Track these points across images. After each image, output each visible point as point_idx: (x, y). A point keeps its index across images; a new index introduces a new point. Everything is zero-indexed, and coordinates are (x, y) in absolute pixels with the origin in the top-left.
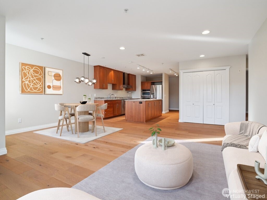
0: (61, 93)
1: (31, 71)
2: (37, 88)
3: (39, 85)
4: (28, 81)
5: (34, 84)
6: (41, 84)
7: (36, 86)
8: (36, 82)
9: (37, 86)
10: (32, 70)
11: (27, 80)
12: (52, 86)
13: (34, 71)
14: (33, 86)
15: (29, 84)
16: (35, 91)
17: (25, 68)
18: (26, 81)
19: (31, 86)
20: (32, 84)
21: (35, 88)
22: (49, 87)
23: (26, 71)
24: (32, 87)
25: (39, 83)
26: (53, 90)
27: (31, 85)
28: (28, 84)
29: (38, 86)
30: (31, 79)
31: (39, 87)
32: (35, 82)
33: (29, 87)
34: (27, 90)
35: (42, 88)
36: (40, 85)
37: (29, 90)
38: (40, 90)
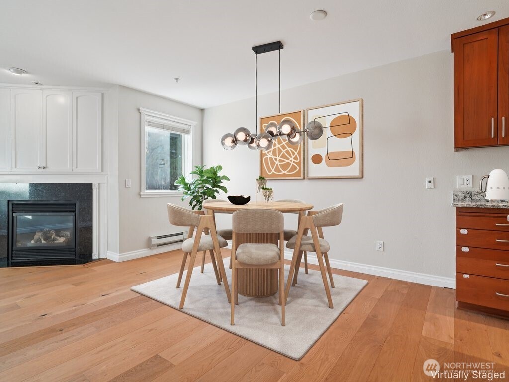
0: (357, 173)
2: (289, 164)
3: (293, 157)
4: (271, 153)
5: (284, 156)
6: (296, 154)
7: (287, 161)
8: (287, 152)
9: (289, 161)
11: (270, 151)
12: (324, 156)
14: (280, 161)
15: (273, 157)
16: (284, 172)
18: (268, 153)
19: (277, 162)
20: (278, 158)
21: (285, 166)
22: (317, 159)
24: (279, 163)
25: (294, 154)
26: (329, 165)
27: (276, 159)
28: (271, 159)
29: (291, 161)
30: (278, 146)
31: (292, 163)
32: (284, 151)
33: (273, 163)
34: (270, 171)
35: (299, 164)
36: (296, 158)
37: (273, 170)
38: (294, 168)
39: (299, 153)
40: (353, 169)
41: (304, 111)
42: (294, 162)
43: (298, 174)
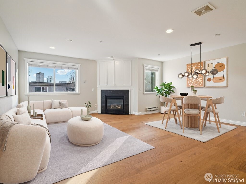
0: (225, 85)
1: (193, 69)
3: (200, 79)
6: (201, 78)
7: (197, 80)
9: (198, 80)
10: (194, 67)
12: (212, 78)
13: (195, 68)
14: (195, 80)
15: (192, 79)
16: (196, 85)
17: (189, 68)
19: (193, 81)
21: (197, 83)
22: (209, 80)
23: (190, 69)
24: (194, 81)
26: (214, 82)
27: (193, 80)
29: (199, 80)
31: (199, 81)
34: (191, 84)
35: (202, 82)
36: (201, 79)
37: (192, 84)
38: (200, 83)
39: (202, 78)
40: (224, 84)
41: (204, 62)
42: (200, 81)
43: (202, 85)
